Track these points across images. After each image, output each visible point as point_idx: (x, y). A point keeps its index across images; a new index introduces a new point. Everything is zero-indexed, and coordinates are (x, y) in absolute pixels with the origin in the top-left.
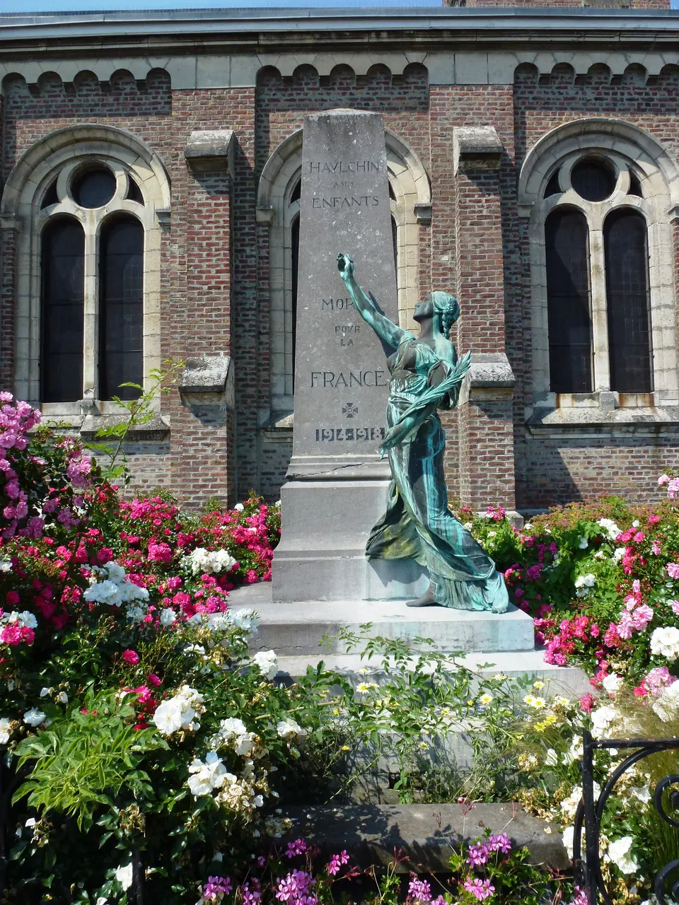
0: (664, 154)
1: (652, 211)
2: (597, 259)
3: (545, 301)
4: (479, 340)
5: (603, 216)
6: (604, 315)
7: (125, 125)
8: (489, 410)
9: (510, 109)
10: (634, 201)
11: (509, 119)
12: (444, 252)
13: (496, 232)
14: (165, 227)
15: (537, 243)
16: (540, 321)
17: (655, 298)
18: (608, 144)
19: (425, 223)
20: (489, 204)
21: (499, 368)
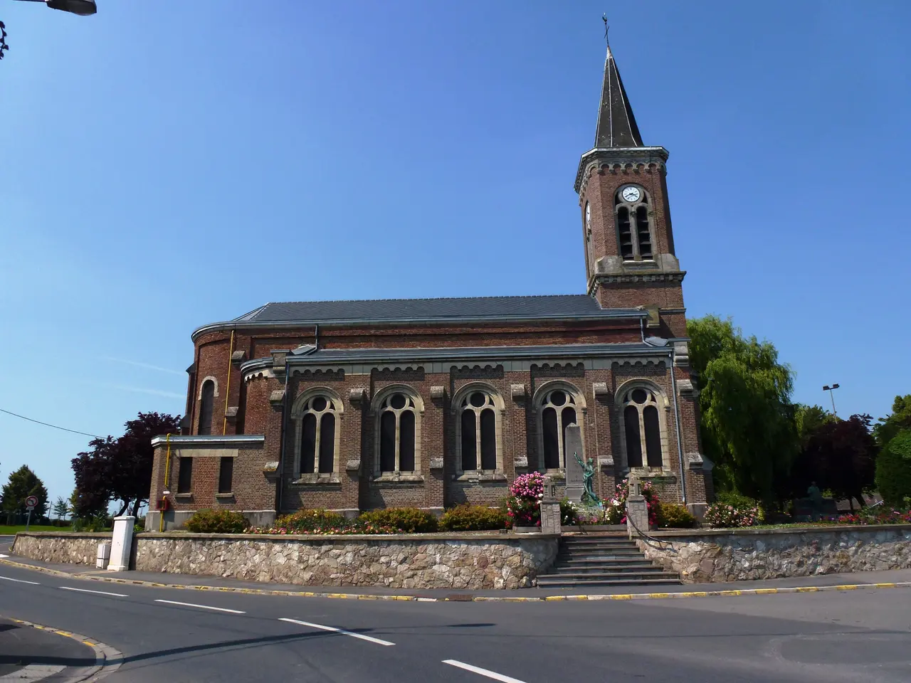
0: (661, 389)
1: (659, 407)
2: (641, 423)
3: (625, 437)
4: (603, 451)
5: (643, 409)
6: (645, 441)
7: (489, 382)
8: (607, 473)
9: (610, 377)
10: (653, 404)
11: (610, 380)
12: (591, 423)
13: (607, 417)
14: (503, 415)
15: (622, 418)
16: (624, 444)
17: (661, 436)
18: (643, 386)
19: (585, 413)
20: (604, 409)
21: (609, 460)
